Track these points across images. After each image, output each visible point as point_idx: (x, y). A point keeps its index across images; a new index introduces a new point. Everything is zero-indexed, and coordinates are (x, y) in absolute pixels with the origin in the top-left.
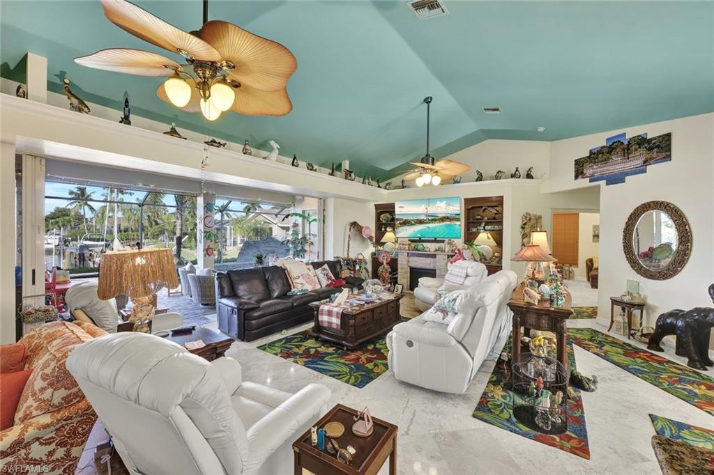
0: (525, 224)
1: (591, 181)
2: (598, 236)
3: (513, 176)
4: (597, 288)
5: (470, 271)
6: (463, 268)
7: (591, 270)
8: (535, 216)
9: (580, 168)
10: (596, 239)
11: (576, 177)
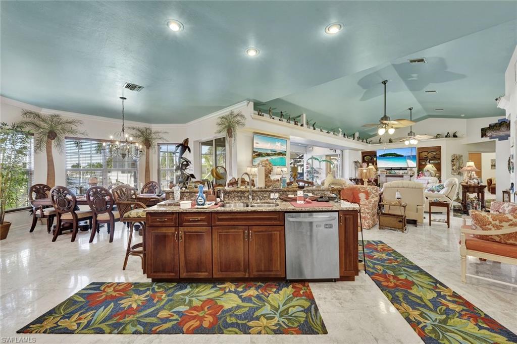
0: (454, 159)
1: (490, 139)
2: (495, 166)
3: (446, 137)
4: (495, 193)
5: (430, 181)
6: (425, 180)
7: (491, 185)
8: (459, 155)
9: (484, 133)
10: (493, 167)
11: (482, 137)
